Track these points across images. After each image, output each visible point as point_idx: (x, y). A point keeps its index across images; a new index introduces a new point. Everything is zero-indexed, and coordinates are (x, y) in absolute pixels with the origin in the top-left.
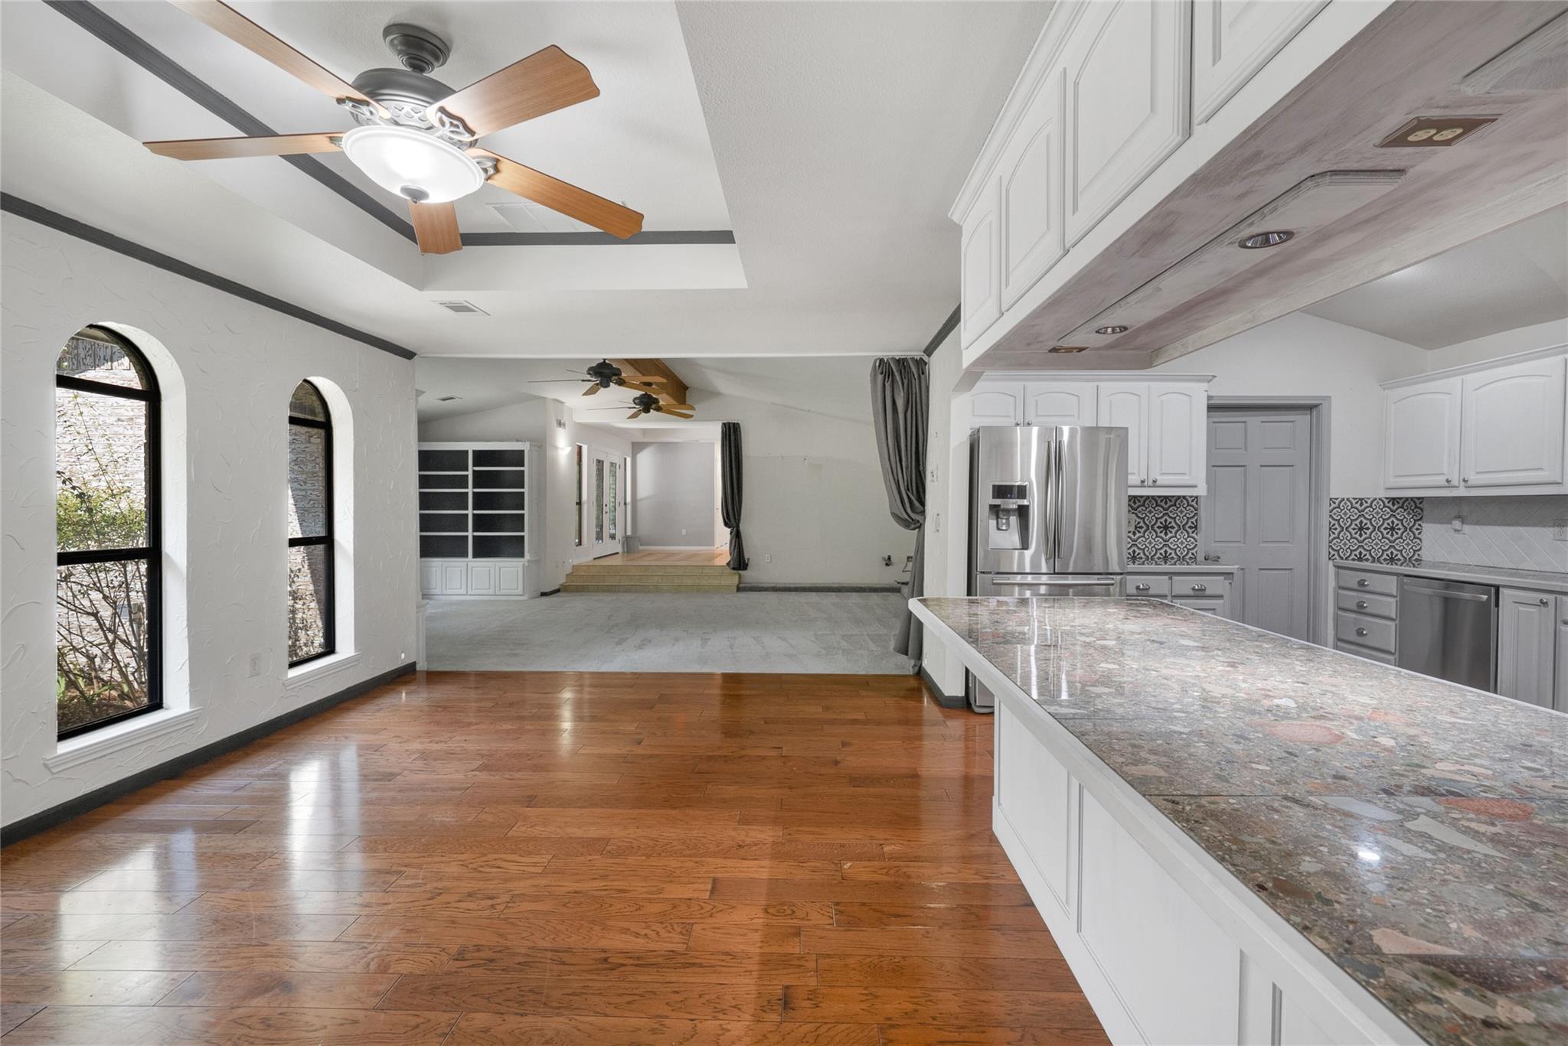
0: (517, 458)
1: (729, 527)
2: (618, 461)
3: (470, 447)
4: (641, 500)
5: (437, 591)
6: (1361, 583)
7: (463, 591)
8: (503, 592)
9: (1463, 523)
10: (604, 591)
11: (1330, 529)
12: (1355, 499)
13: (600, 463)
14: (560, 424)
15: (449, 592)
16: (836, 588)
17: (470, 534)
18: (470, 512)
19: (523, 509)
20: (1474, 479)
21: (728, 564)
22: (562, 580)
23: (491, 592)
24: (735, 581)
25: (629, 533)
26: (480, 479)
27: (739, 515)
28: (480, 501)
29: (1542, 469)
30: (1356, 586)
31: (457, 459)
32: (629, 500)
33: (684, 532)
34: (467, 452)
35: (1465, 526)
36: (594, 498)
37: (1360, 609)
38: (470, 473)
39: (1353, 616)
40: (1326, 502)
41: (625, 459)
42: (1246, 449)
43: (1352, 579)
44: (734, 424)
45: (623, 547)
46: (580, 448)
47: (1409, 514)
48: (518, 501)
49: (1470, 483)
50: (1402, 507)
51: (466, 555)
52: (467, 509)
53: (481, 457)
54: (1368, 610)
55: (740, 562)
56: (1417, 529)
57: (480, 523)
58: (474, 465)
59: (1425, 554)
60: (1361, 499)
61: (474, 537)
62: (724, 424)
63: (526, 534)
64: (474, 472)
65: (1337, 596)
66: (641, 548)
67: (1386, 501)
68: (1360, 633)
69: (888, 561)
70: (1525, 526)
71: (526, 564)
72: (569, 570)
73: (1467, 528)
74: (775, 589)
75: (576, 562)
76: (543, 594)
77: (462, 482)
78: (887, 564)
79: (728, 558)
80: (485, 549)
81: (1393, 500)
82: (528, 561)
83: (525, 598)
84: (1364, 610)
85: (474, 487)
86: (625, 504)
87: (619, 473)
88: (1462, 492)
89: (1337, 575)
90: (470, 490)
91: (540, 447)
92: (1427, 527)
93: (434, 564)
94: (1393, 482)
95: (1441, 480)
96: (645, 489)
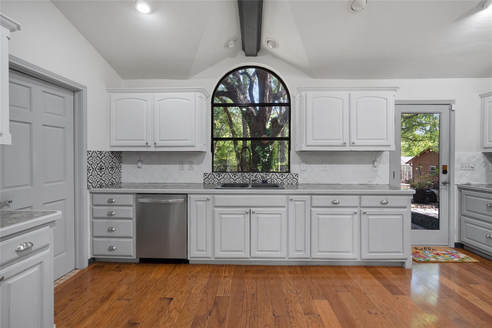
6: (110, 201)
9: (142, 164)
11: (88, 170)
12: (98, 152)
20: (159, 143)
29: (188, 140)
30: (107, 203)
35: (143, 165)
37: (110, 216)
39: (105, 221)
40: (85, 153)
42: (31, 110)
43: (104, 199)
47: (117, 160)
49: (157, 145)
50: (115, 157)
54: (115, 216)
56: (120, 167)
59: (123, 180)
60: (101, 152)
65: (92, 210)
67: (110, 153)
68: (110, 230)
70: (168, 164)
73: (144, 166)
81: (112, 152)
84: (113, 217)
88: (152, 149)
89: (92, 199)
92: (123, 166)
94: (115, 143)
95: (143, 143)
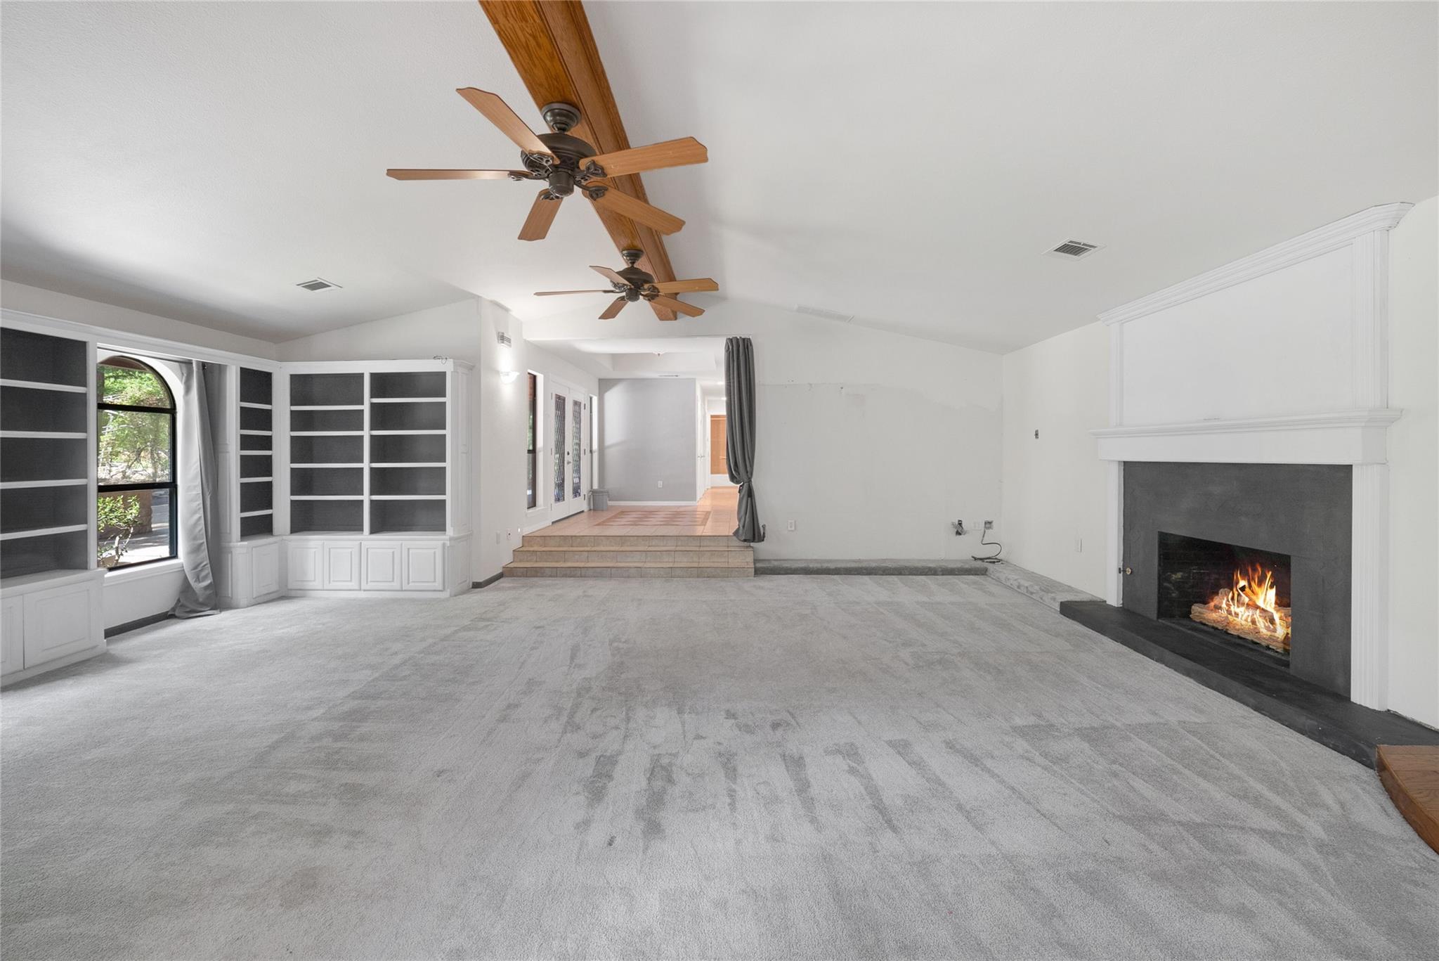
0: (435, 384)
1: (737, 482)
2: (583, 399)
3: (366, 368)
4: (610, 447)
5: (316, 584)
7: (354, 585)
8: (412, 586)
10: (565, 576)
13: (560, 402)
14: (502, 338)
15: (334, 585)
16: (895, 569)
17: (366, 497)
18: (366, 465)
19: (444, 461)
21: (736, 533)
22: (506, 559)
23: (396, 585)
24: (749, 557)
25: (596, 487)
26: (382, 416)
27: (752, 466)
28: (382, 449)
31: (347, 385)
32: (595, 446)
33: (660, 484)
34: (361, 376)
36: (552, 445)
38: (366, 408)
41: (591, 398)
44: (744, 339)
45: (589, 504)
46: (534, 378)
48: (437, 448)
51: (360, 528)
52: (361, 461)
53: (383, 383)
55: (752, 531)
57: (382, 481)
58: (372, 396)
61: (372, 502)
62: (731, 340)
63: (447, 497)
64: (373, 405)
66: (610, 503)
69: (959, 530)
71: (448, 543)
72: (517, 543)
74: (807, 571)
75: (527, 530)
76: (477, 585)
77: (354, 420)
78: (958, 533)
79: (735, 524)
80: (387, 520)
82: (451, 539)
83: (446, 595)
85: (372, 428)
86: (591, 451)
87: (584, 414)
90: (366, 433)
91: (471, 368)
93: (312, 544)
96: (614, 434)
